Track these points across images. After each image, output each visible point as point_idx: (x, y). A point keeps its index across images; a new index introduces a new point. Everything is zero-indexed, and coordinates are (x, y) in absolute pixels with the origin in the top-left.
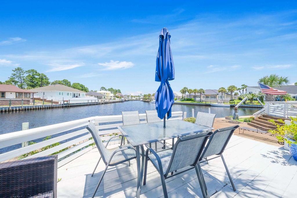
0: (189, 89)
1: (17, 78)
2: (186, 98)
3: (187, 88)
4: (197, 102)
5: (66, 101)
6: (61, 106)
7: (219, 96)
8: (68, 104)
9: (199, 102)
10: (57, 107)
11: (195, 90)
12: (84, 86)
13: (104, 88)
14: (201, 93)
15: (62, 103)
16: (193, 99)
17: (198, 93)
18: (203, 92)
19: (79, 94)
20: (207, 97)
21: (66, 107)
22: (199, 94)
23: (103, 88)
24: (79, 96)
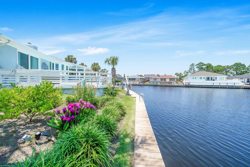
6: (184, 86)
8: (189, 85)
19: (216, 78)
21: (188, 87)
24: (216, 79)
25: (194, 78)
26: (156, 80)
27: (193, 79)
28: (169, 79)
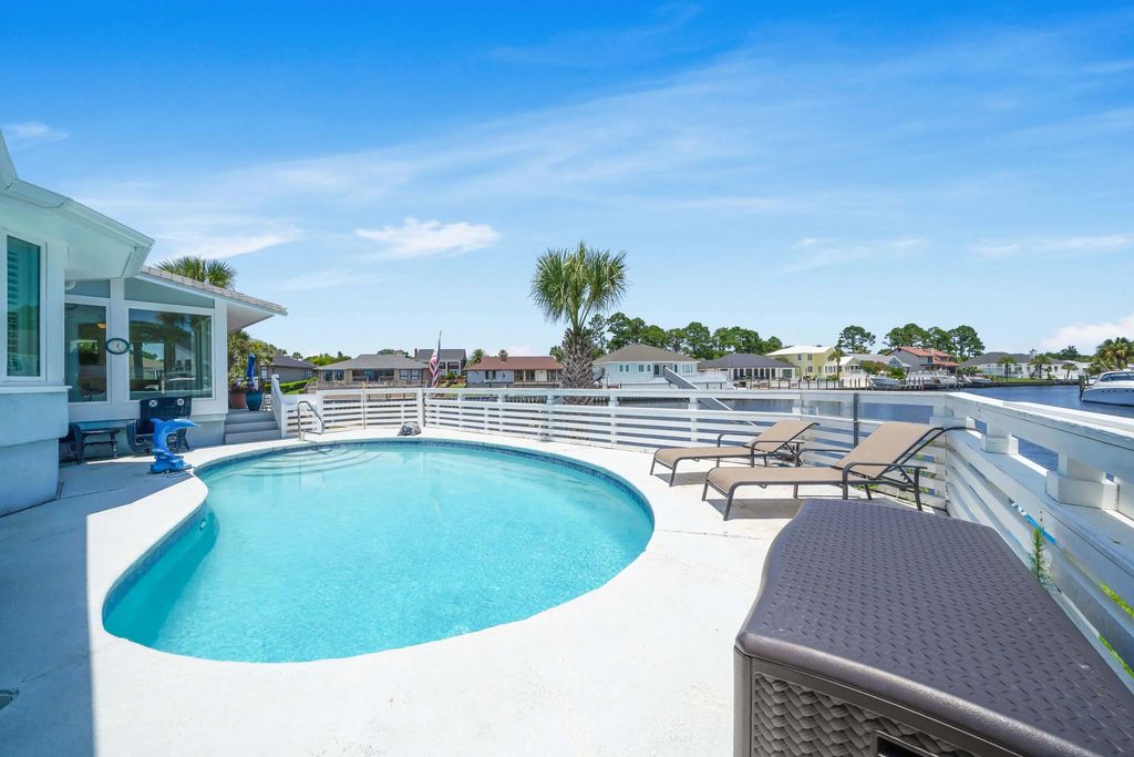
19: (676, 366)
24: (677, 372)
25: (624, 369)
26: (494, 377)
27: (621, 370)
28: (545, 373)
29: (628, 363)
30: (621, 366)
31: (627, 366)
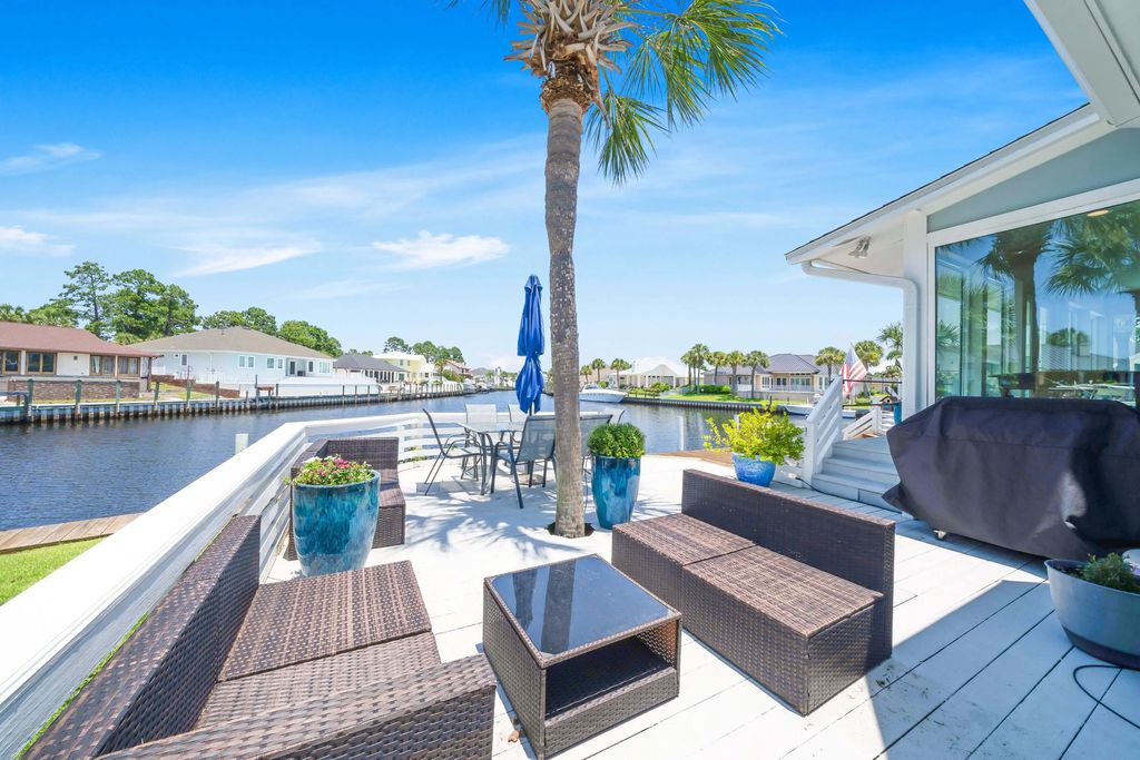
0: (712, 351)
1: (83, 303)
2: (702, 384)
3: (705, 348)
4: (742, 399)
5: (265, 389)
6: (248, 406)
7: (821, 379)
8: (273, 399)
9: (749, 400)
10: (234, 407)
11: (734, 356)
12: (326, 334)
13: (400, 342)
14: (754, 366)
15: (253, 394)
16: (727, 387)
17: (744, 365)
18: (764, 365)
19: (311, 364)
20: (779, 380)
21: (265, 409)
22: (748, 371)
23: (396, 343)
24: (311, 369)
25: (247, 361)
27: (241, 364)
29: (252, 354)
30: (242, 359)
31: (251, 359)
